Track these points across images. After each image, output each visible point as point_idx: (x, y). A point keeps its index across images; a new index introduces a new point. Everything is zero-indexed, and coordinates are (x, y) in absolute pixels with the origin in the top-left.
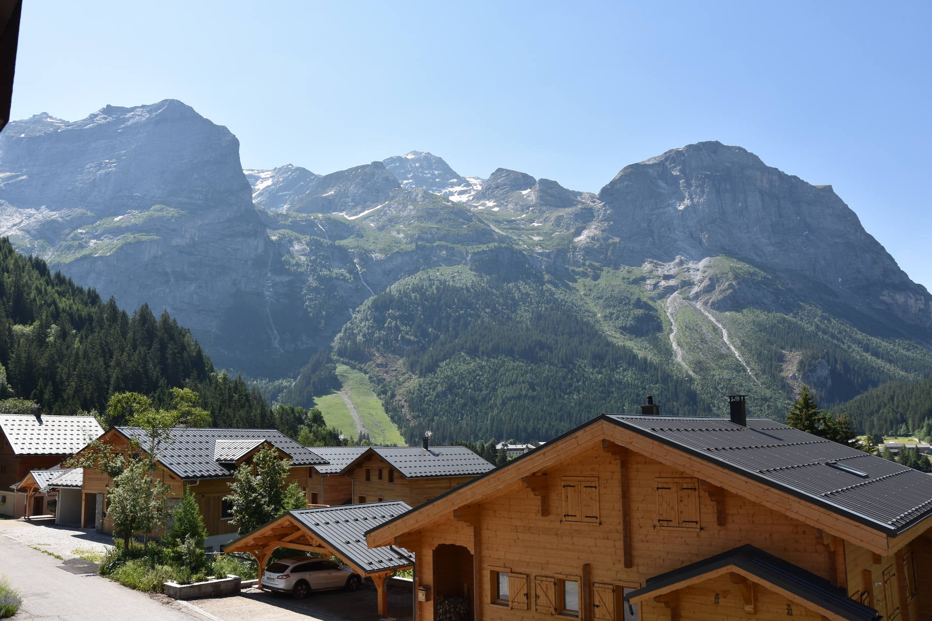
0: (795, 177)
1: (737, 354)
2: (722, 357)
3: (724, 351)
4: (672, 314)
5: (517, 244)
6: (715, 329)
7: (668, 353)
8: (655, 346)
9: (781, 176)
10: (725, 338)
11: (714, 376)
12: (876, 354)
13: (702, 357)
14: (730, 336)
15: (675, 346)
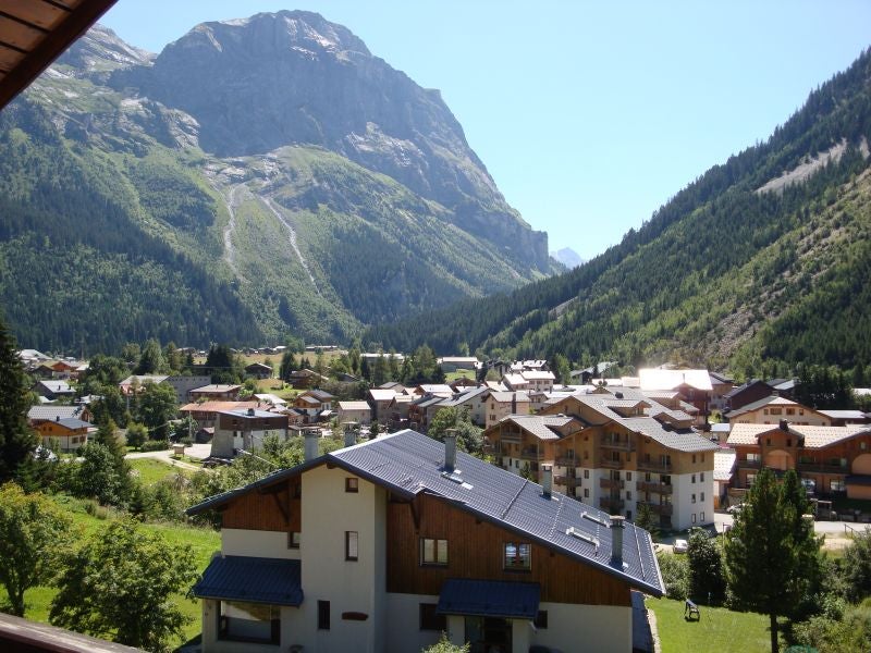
0: (402, 72)
1: (302, 260)
2: (286, 261)
3: (288, 255)
4: (233, 207)
5: (39, 96)
6: (282, 230)
7: (218, 251)
8: (202, 242)
9: (388, 69)
10: (293, 240)
11: (268, 282)
12: (459, 275)
13: (259, 261)
14: (298, 238)
15: (228, 245)
